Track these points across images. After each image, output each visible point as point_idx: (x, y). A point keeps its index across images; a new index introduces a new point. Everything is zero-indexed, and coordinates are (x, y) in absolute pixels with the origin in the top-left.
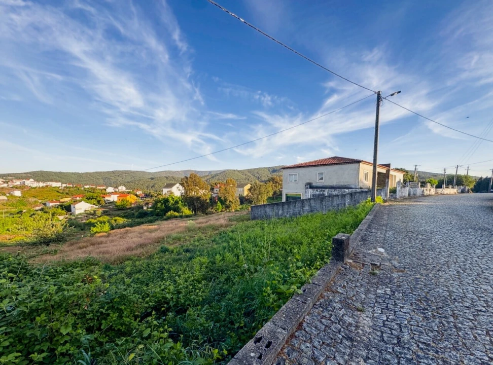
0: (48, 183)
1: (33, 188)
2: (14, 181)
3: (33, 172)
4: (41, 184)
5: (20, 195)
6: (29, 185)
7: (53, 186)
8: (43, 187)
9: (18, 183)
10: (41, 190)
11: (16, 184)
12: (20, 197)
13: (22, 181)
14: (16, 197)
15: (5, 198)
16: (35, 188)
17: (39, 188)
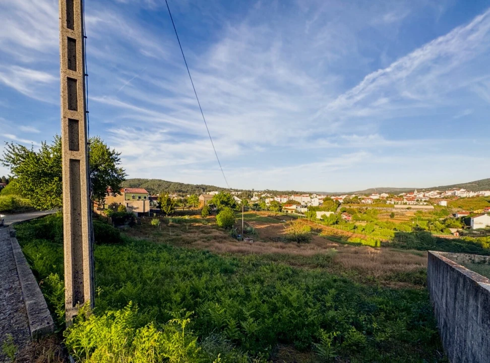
0: (481, 192)
1: (461, 198)
2: (447, 192)
3: (478, 181)
4: (472, 194)
5: (446, 205)
6: (459, 195)
7: (486, 195)
8: (473, 197)
9: (449, 193)
10: (470, 200)
11: (447, 195)
12: (445, 207)
13: (453, 192)
14: (442, 206)
15: (432, 207)
16: (463, 198)
17: (469, 198)
